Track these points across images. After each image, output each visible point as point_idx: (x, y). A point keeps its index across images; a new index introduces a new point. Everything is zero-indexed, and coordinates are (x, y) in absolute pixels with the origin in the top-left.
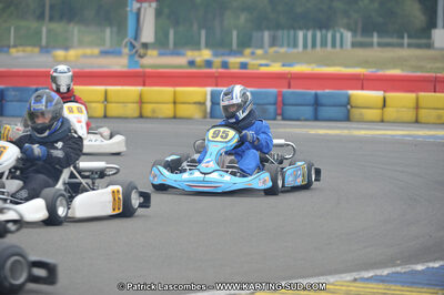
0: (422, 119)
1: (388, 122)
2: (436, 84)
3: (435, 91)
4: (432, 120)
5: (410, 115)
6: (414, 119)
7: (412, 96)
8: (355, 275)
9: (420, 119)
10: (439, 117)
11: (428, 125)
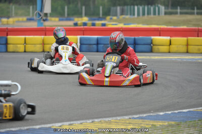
0: (190, 51)
1: (173, 53)
2: (198, 33)
3: (198, 37)
4: (196, 51)
5: (184, 49)
6: (186, 51)
7: (185, 39)
8: (130, 117)
9: (189, 51)
10: (199, 50)
11: (193, 54)
